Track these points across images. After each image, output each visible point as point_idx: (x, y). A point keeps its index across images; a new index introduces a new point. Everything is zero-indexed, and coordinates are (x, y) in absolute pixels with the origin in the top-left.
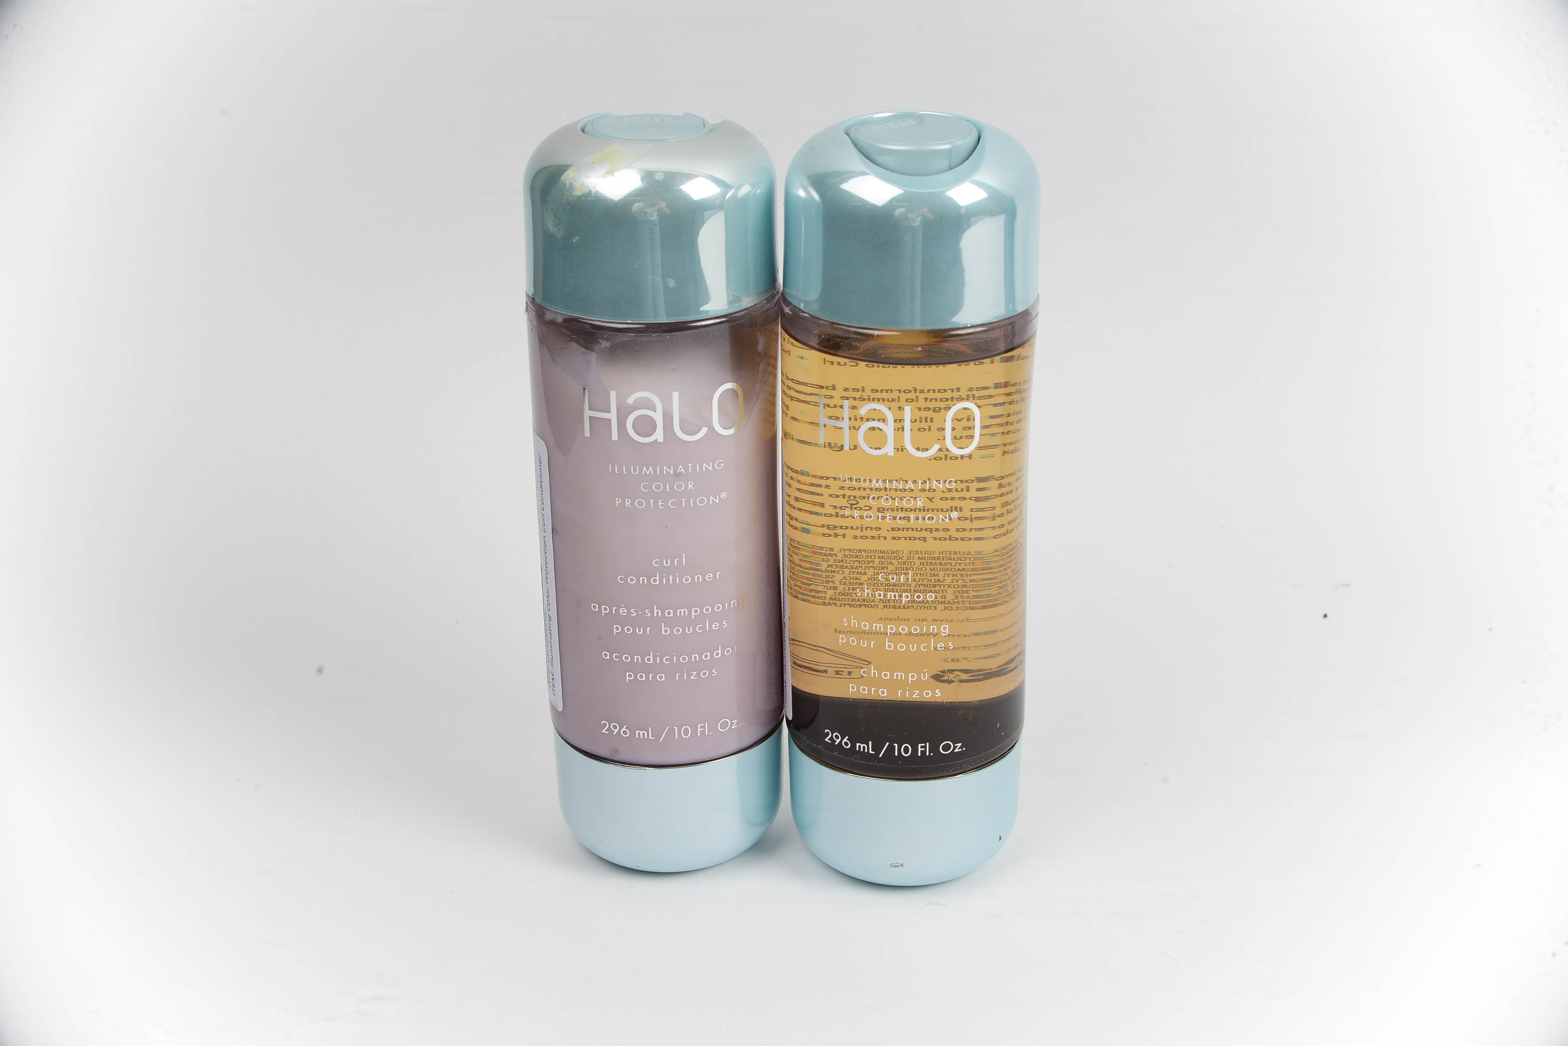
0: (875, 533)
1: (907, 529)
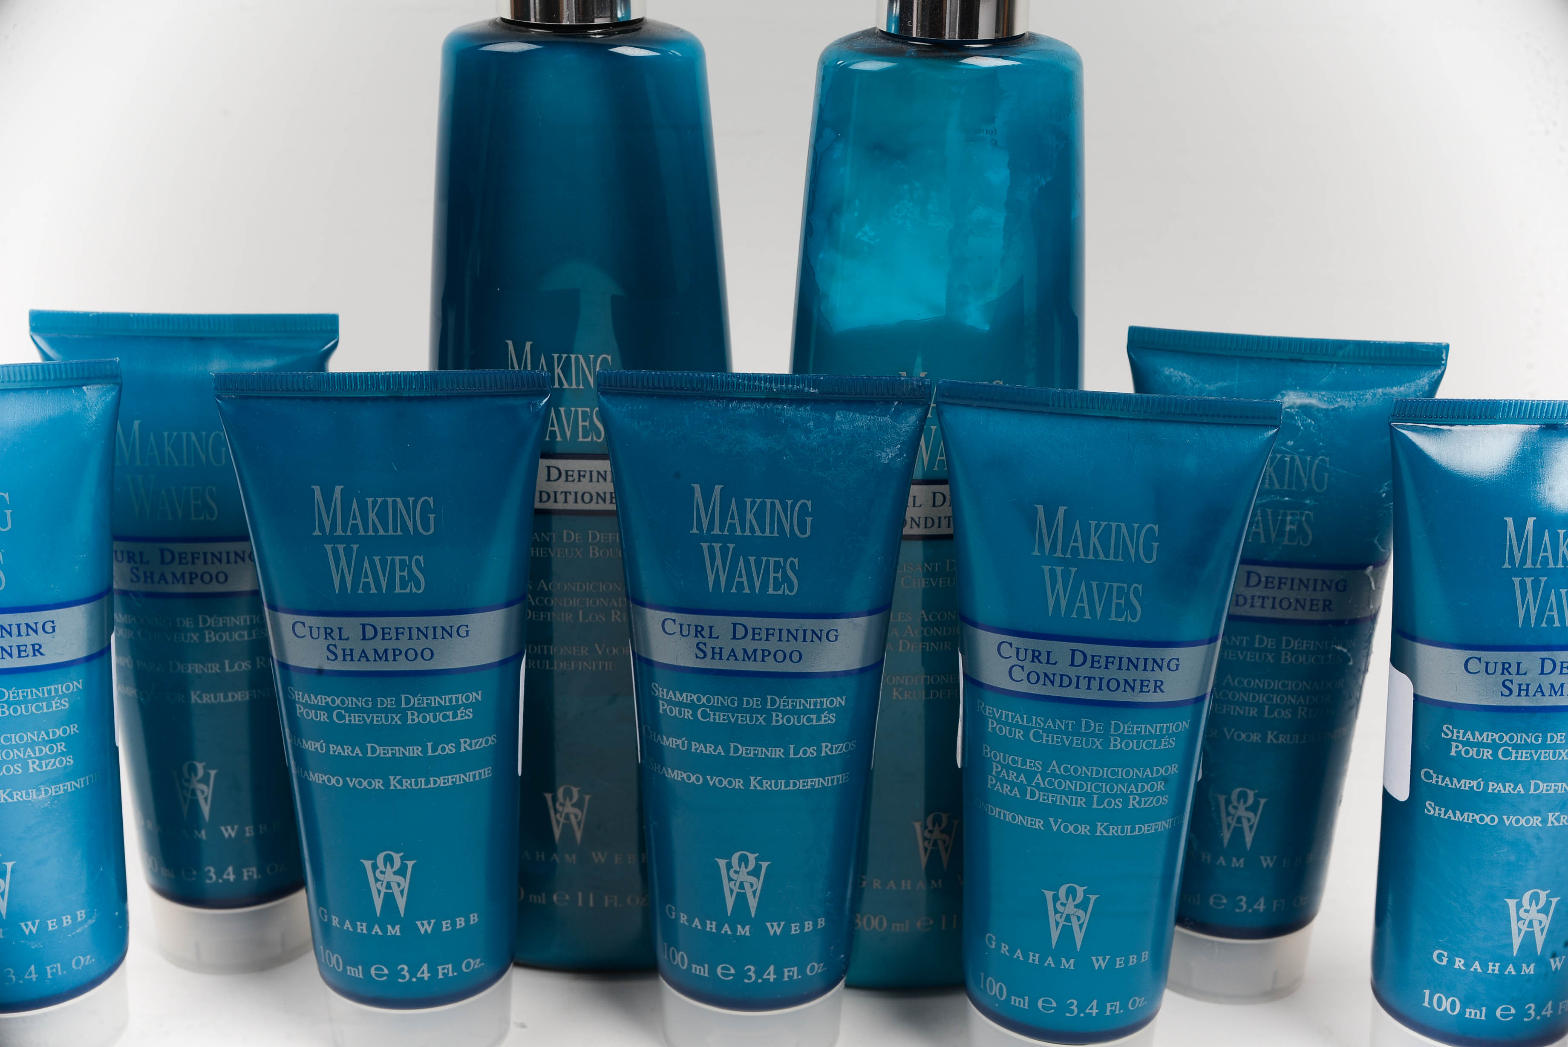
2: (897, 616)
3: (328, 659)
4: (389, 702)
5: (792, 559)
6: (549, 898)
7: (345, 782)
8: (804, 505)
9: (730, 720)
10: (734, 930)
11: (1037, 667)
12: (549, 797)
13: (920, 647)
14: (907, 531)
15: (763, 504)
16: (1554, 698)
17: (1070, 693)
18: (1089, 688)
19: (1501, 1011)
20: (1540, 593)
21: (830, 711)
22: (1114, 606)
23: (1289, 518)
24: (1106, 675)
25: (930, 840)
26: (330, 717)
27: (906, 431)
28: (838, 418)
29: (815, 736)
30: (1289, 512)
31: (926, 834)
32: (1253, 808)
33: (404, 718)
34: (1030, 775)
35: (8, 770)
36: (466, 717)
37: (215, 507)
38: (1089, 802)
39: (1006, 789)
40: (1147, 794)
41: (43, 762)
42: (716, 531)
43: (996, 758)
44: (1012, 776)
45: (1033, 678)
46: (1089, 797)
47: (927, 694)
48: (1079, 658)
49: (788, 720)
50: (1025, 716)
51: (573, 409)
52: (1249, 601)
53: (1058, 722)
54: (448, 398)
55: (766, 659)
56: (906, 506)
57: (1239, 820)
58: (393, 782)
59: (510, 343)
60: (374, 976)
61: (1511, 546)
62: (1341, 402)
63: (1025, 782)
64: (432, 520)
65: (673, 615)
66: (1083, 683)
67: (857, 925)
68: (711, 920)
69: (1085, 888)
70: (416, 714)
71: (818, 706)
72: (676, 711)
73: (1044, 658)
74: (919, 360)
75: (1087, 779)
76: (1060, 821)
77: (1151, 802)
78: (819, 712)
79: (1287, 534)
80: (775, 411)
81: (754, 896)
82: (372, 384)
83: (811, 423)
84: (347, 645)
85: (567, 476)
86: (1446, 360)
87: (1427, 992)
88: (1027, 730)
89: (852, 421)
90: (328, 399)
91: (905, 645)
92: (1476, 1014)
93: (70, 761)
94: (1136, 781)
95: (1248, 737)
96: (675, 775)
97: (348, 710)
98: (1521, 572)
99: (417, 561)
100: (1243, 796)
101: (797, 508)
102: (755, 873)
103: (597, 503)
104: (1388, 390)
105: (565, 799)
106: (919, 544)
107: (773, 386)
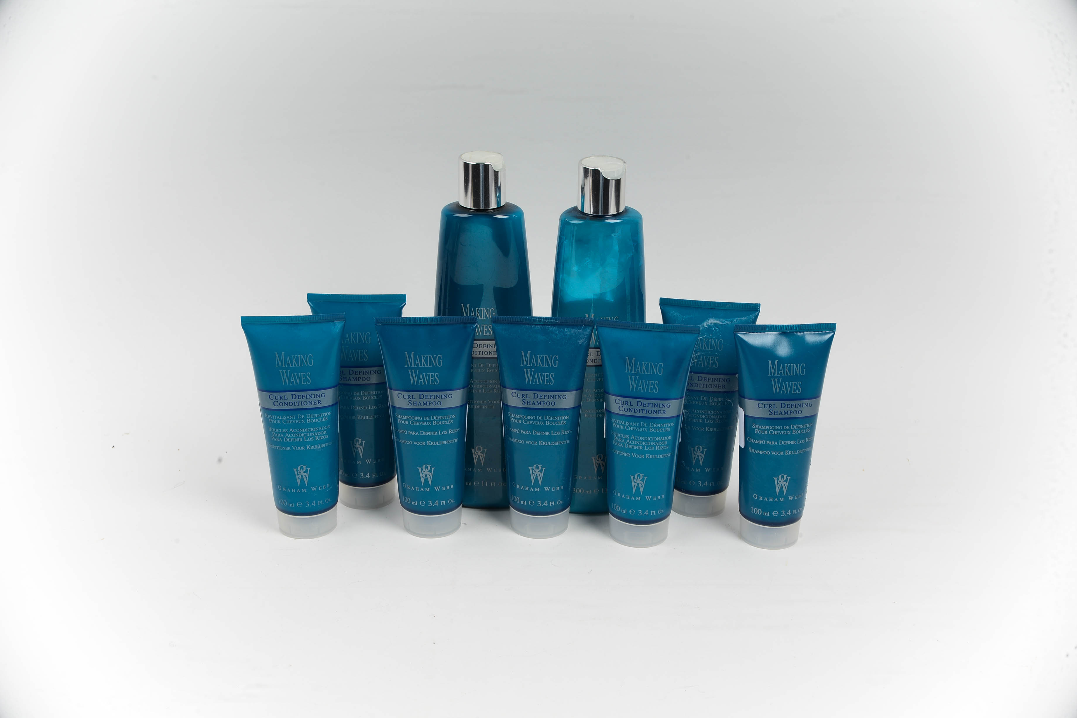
2: (585, 390)
3: (409, 405)
4: (427, 418)
5: (552, 373)
6: (473, 483)
7: (413, 443)
8: (555, 357)
9: (533, 424)
10: (534, 489)
11: (627, 406)
12: (473, 450)
13: (592, 400)
14: (588, 364)
15: (543, 357)
16: (785, 415)
17: (637, 414)
18: (643, 413)
19: (774, 512)
20: (780, 383)
21: (564, 420)
22: (650, 388)
23: (711, 359)
24: (648, 409)
26: (409, 423)
27: (587, 334)
28: (566, 330)
29: (559, 428)
30: (711, 357)
31: (597, 462)
32: (702, 452)
33: (432, 423)
34: (626, 440)
35: (309, 439)
36: (451, 423)
37: (367, 357)
38: (644, 448)
39: (619, 445)
40: (662, 445)
41: (321, 436)
42: (529, 365)
43: (616, 435)
44: (620, 440)
45: (626, 410)
46: (644, 446)
47: (595, 415)
48: (640, 404)
49: (551, 423)
50: (624, 421)
51: (481, 325)
52: (699, 385)
53: (634, 423)
56: (588, 356)
57: (698, 456)
58: (428, 443)
59: (462, 305)
60: (421, 504)
61: (770, 368)
62: (726, 322)
63: (624, 442)
64: (441, 362)
65: (515, 391)
66: (641, 411)
67: (574, 490)
68: (527, 486)
69: (643, 475)
70: (436, 422)
71: (560, 419)
72: (516, 421)
73: (629, 404)
74: (592, 310)
75: (643, 441)
76: (635, 454)
77: (663, 448)
78: (560, 421)
79: (710, 364)
80: (546, 328)
81: (541, 479)
82: (423, 320)
83: (558, 332)
84: (415, 400)
85: (480, 346)
86: (760, 309)
87: (752, 508)
88: (624, 426)
89: (570, 331)
90: (409, 325)
91: (588, 400)
92: (766, 514)
93: (327, 437)
94: (658, 441)
95: (700, 429)
96: (515, 441)
97: (415, 421)
98: (774, 377)
99: (437, 374)
100: (699, 448)
101: (553, 358)
102: (541, 471)
103: (489, 355)
104: (741, 318)
105: (478, 450)
106: (592, 368)
107: (546, 320)
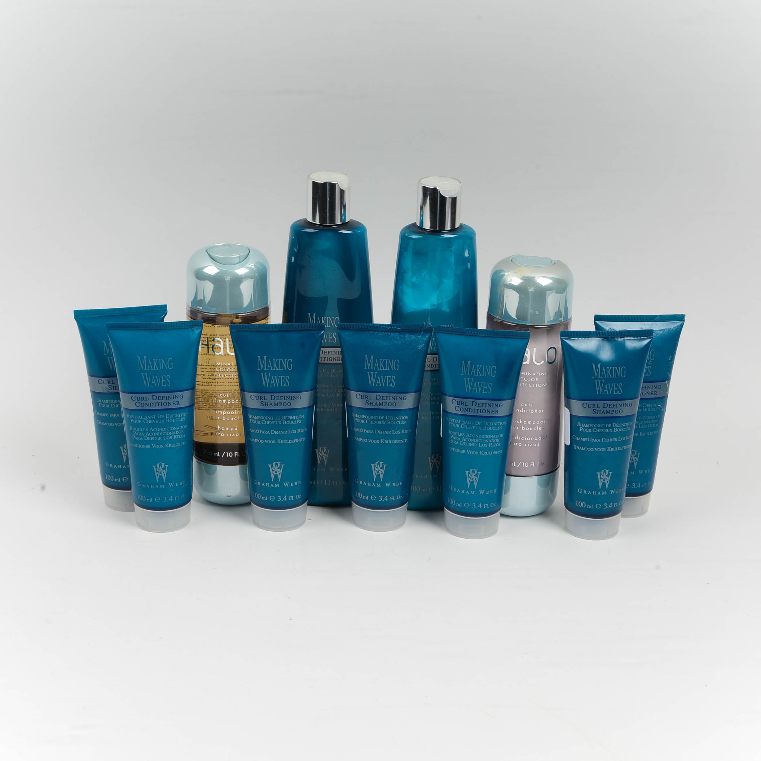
0: (222, 384)
1: (233, 382)
2: (423, 394)
3: (261, 406)
4: (278, 418)
5: (393, 376)
6: (316, 482)
7: (264, 441)
8: (397, 361)
9: (375, 423)
10: (376, 485)
11: (463, 407)
12: (317, 450)
13: (430, 403)
14: (426, 369)
15: (385, 361)
16: (607, 414)
17: (472, 414)
18: (477, 412)
19: (597, 505)
20: (603, 385)
21: (404, 420)
22: (484, 389)
24: (482, 408)
25: (433, 462)
26: (261, 423)
27: (426, 340)
28: (406, 336)
29: (400, 428)
33: (282, 423)
34: (461, 438)
35: (168, 438)
36: (299, 423)
38: (478, 445)
39: (454, 442)
40: (494, 443)
41: (178, 436)
42: (372, 369)
43: (451, 433)
44: (456, 438)
45: (462, 410)
46: (478, 443)
47: (432, 418)
48: (474, 404)
49: (392, 423)
50: (460, 421)
51: (327, 333)
53: (469, 422)
54: (295, 331)
55: (386, 405)
56: (426, 361)
58: (278, 441)
59: (309, 314)
60: (271, 499)
61: (594, 371)
63: (460, 440)
64: (291, 366)
65: (359, 393)
66: (476, 411)
67: (411, 489)
68: (369, 482)
69: (477, 470)
70: (286, 421)
71: (401, 419)
72: (359, 421)
73: (465, 404)
74: (429, 319)
75: (477, 438)
76: (470, 450)
77: (496, 445)
78: (401, 421)
80: (388, 334)
81: (382, 475)
82: (274, 327)
83: (399, 338)
84: (266, 402)
85: (325, 353)
87: (577, 501)
88: (460, 424)
89: (410, 337)
90: (261, 331)
91: (425, 402)
92: (590, 507)
93: (184, 436)
94: (491, 439)
96: (359, 439)
97: (266, 420)
98: (597, 379)
99: (287, 377)
101: (395, 362)
102: (382, 468)
103: (334, 361)
105: (322, 451)
106: (430, 372)
107: (388, 327)
